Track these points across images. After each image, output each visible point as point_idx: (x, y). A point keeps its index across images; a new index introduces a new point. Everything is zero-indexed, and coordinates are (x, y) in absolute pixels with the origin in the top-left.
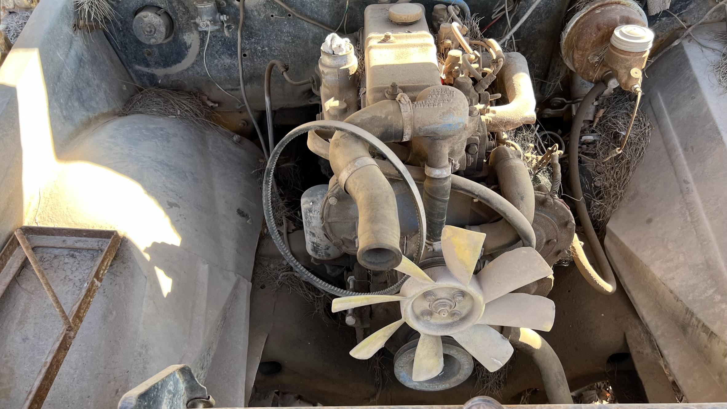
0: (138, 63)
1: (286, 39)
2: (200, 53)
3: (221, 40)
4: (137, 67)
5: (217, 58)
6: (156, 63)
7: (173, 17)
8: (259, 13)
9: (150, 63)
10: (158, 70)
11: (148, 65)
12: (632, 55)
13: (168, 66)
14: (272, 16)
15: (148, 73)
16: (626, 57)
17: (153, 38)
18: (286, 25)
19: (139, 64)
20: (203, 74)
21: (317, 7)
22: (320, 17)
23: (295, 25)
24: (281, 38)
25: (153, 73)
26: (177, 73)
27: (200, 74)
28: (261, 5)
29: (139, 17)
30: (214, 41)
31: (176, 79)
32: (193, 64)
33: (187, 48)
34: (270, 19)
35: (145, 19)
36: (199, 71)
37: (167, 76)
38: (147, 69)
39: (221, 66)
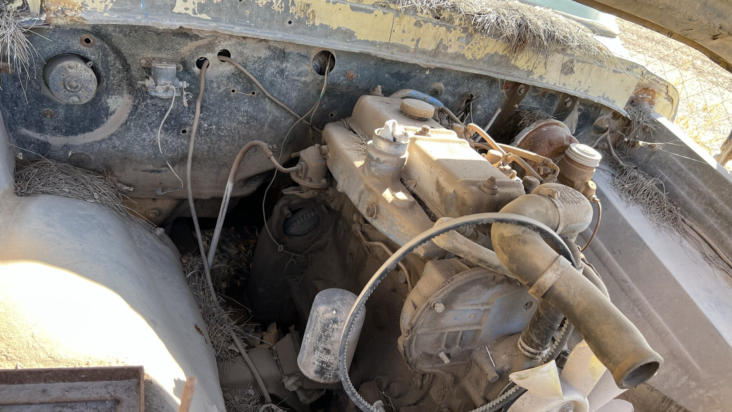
0: (27, 126)
2: (126, 123)
4: (24, 131)
5: (147, 131)
6: (55, 128)
8: (219, 85)
9: (46, 128)
10: (54, 137)
11: (41, 129)
12: (588, 169)
13: (72, 135)
14: (233, 91)
15: (38, 140)
16: (584, 170)
19: (27, 127)
20: (121, 149)
25: (46, 140)
26: (85, 144)
27: (116, 149)
29: (62, 67)
30: (151, 111)
31: (80, 152)
32: (112, 135)
33: (108, 114)
34: (230, 94)
35: (70, 70)
36: (117, 145)
37: (67, 147)
38: (39, 134)
39: (150, 141)
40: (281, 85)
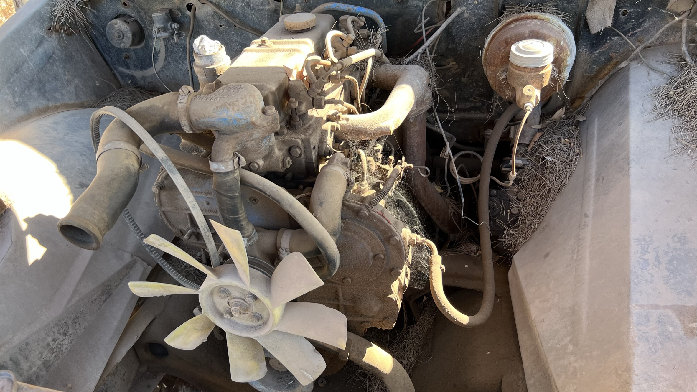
0: (121, 65)
1: (235, 47)
2: (166, 58)
3: (181, 47)
4: (121, 69)
5: (180, 64)
6: (134, 66)
7: (143, 25)
8: (209, 23)
9: (130, 65)
10: (136, 72)
11: (128, 68)
12: (526, 70)
13: (144, 69)
14: (221, 26)
15: (129, 74)
16: (521, 73)
17: (122, 42)
18: (234, 34)
19: (122, 67)
20: (171, 77)
21: (258, 18)
22: (262, 28)
23: (241, 35)
24: (231, 47)
25: (133, 74)
26: (152, 75)
27: (169, 77)
28: (210, 16)
29: (110, 24)
30: (176, 48)
31: (151, 81)
32: (162, 68)
33: (157, 53)
34: (219, 29)
35: (116, 26)
36: (168, 75)
37: (144, 78)
38: (128, 70)
39: (185, 71)
40: (252, 16)
